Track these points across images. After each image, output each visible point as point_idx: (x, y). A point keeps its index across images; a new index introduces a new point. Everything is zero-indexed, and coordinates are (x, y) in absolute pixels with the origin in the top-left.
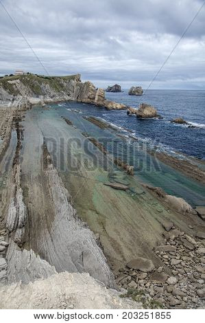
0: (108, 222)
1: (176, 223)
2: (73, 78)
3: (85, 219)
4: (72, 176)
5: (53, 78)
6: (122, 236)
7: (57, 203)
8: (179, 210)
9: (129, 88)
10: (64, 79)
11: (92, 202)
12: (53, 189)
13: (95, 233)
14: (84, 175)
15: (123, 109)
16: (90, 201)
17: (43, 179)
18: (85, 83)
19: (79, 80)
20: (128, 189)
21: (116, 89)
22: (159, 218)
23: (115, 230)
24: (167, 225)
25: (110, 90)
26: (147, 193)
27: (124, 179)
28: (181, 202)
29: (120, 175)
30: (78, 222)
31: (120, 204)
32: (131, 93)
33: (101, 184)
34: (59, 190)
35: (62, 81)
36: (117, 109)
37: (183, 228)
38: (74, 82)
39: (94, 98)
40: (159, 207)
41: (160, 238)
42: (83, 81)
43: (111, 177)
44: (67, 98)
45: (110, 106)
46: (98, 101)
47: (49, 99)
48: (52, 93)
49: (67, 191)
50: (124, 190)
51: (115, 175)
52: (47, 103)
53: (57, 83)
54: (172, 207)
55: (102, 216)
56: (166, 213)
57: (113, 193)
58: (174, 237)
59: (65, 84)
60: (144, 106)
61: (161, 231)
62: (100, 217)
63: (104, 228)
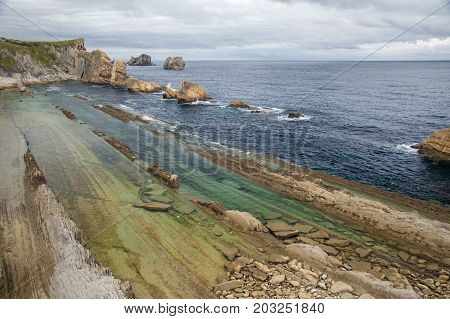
0: (143, 261)
1: (242, 248)
2: (72, 44)
3: (107, 263)
4: (81, 199)
5: (36, 44)
6: (166, 280)
7: (57, 245)
8: (245, 229)
9: (165, 59)
10: (57, 46)
11: (117, 235)
12: (49, 223)
13: (123, 281)
14: (101, 195)
15: (156, 90)
16: (114, 234)
17: (31, 210)
18: (93, 53)
19: (81, 48)
20: (172, 208)
21: (145, 61)
22: (218, 244)
23: (155, 272)
24: (230, 252)
25: (134, 62)
26: (200, 211)
27: (164, 194)
28: (247, 218)
29: (158, 190)
30: (94, 269)
31: (161, 233)
32: (168, 67)
33: (130, 206)
34: (60, 224)
35: (53, 50)
36: (147, 92)
37: (251, 253)
38: (73, 51)
39: (110, 76)
40: (218, 229)
41: (221, 272)
42: (89, 50)
43: (145, 193)
44: (65, 76)
45: (135, 87)
46: (116, 80)
47: (31, 79)
48: (37, 70)
49: (73, 224)
50: (165, 211)
51: (151, 190)
52: (28, 85)
53: (43, 52)
54: (235, 227)
55: (135, 254)
56: (227, 237)
57: (148, 217)
58: (239, 267)
59: (59, 55)
60: (187, 86)
61: (223, 262)
62: (132, 256)
63: (138, 272)
